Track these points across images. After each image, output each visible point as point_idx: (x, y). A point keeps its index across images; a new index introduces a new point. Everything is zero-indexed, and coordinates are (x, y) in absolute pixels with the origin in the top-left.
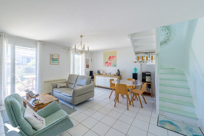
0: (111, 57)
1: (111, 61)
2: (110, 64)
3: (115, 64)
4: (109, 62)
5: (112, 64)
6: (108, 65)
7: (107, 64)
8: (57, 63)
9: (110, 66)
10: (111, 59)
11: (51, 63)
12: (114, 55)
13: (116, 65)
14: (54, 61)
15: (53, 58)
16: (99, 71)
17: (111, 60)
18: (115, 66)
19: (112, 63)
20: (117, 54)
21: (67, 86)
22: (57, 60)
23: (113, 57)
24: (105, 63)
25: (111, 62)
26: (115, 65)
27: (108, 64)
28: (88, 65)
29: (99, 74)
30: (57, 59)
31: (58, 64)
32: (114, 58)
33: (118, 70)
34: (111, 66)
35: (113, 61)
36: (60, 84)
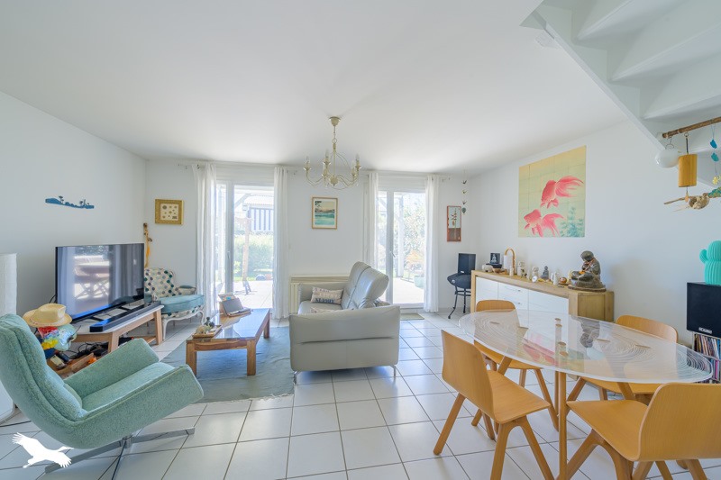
0: (556, 188)
1: (552, 205)
2: (549, 221)
3: (576, 221)
4: (544, 212)
5: (557, 222)
6: (538, 227)
7: (533, 225)
8: (331, 224)
9: (547, 230)
10: (554, 196)
11: (315, 226)
12: (572, 173)
13: (583, 229)
14: (323, 219)
15: (320, 208)
16: (497, 256)
17: (555, 201)
18: (576, 231)
19: (557, 216)
20: (585, 164)
21: (338, 302)
22: (331, 213)
23: (566, 181)
24: (526, 217)
25: (552, 210)
26: (574, 228)
27: (540, 222)
28: (459, 230)
29: (498, 272)
30: (330, 211)
31: (334, 226)
32: (569, 190)
33: (588, 258)
34: (554, 235)
35: (563, 207)
36: (319, 289)
